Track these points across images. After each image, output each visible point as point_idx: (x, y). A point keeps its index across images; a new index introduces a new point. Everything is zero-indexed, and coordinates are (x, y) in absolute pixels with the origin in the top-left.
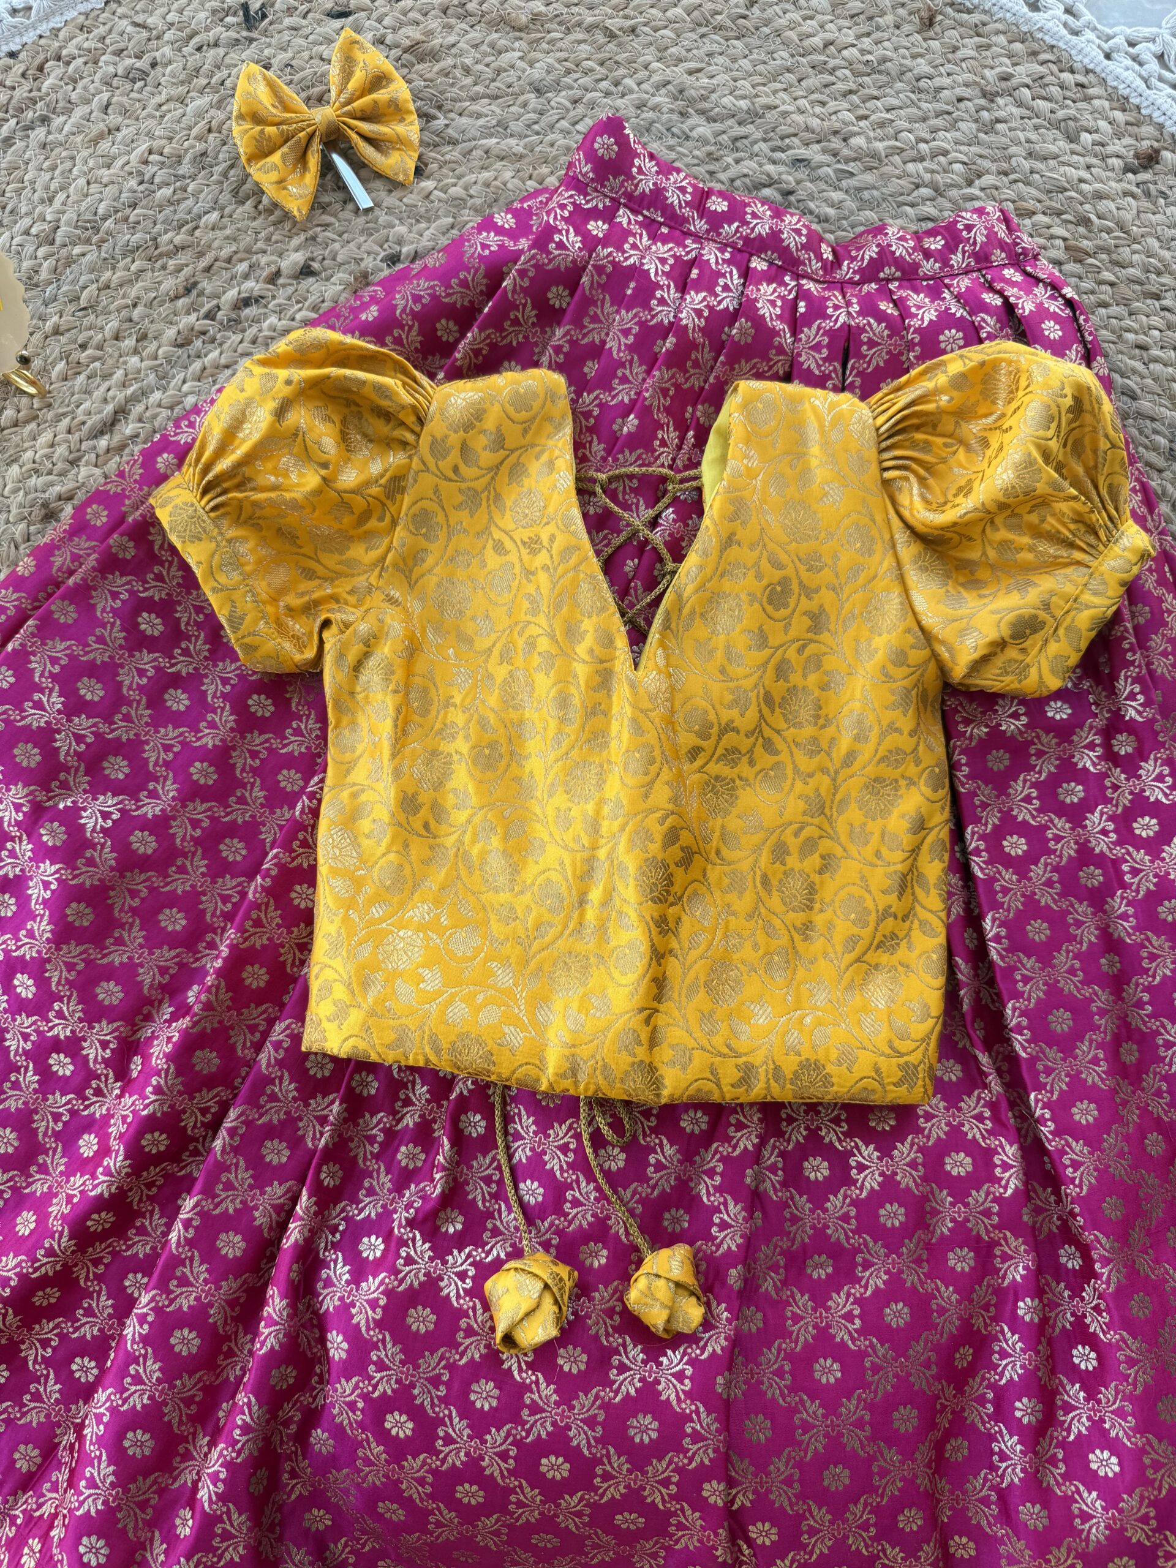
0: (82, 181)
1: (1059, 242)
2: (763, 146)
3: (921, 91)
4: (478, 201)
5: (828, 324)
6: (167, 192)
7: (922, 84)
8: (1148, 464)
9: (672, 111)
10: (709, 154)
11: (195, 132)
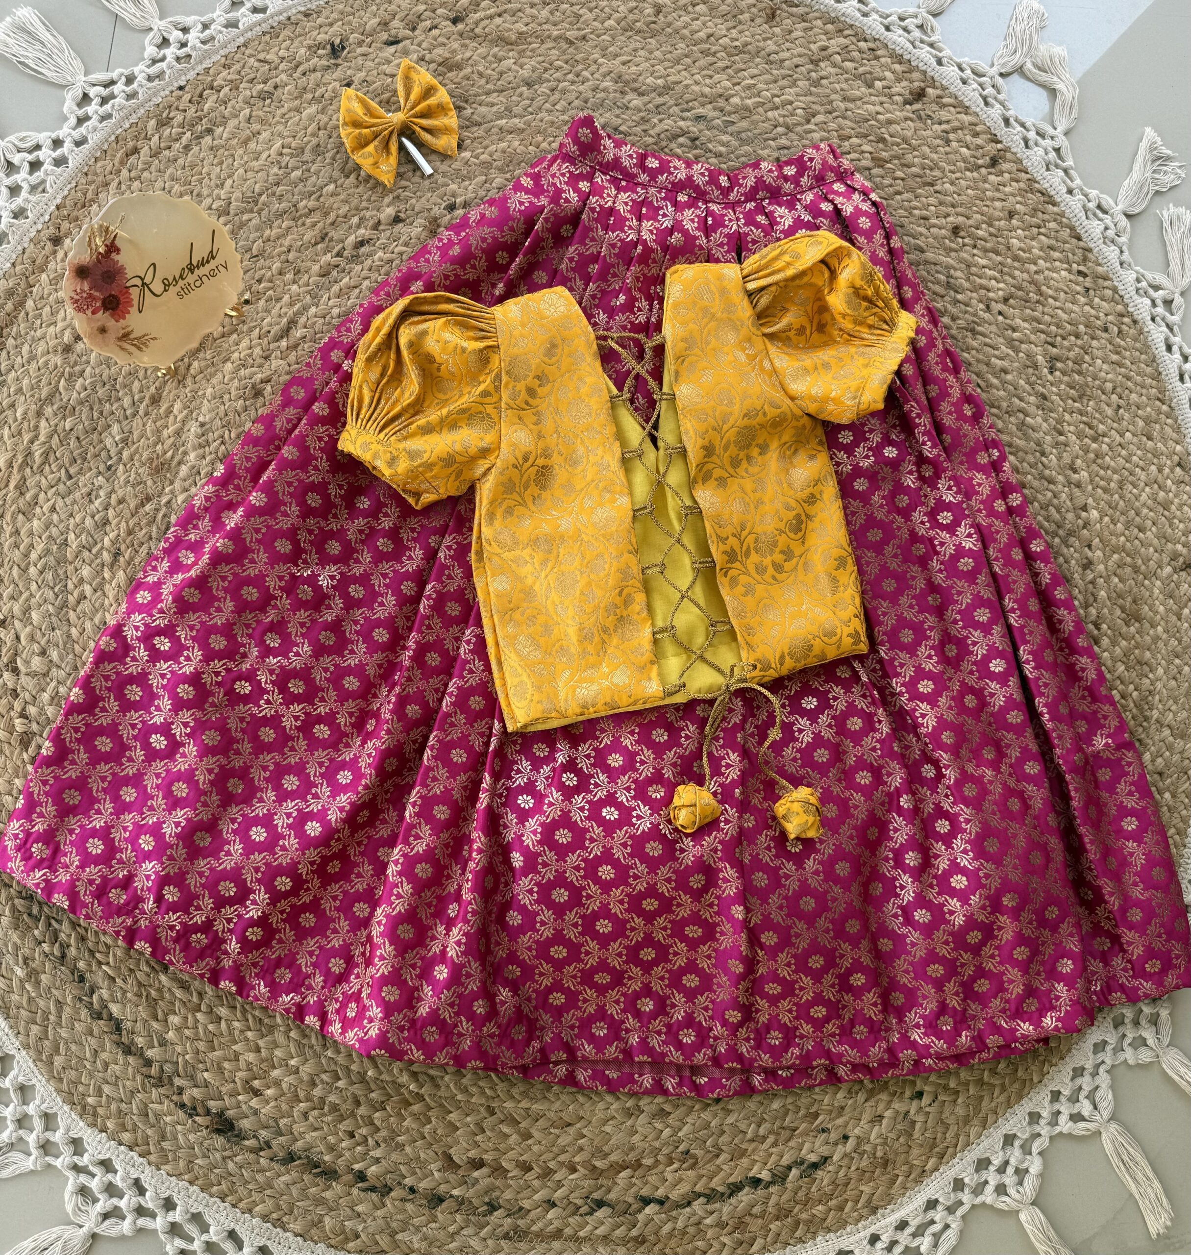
0: (241, 171)
1: (867, 155)
2: (675, 109)
3: (772, 63)
4: (499, 163)
6: (297, 173)
8: (934, 293)
9: (615, 91)
10: (642, 118)
11: (310, 130)
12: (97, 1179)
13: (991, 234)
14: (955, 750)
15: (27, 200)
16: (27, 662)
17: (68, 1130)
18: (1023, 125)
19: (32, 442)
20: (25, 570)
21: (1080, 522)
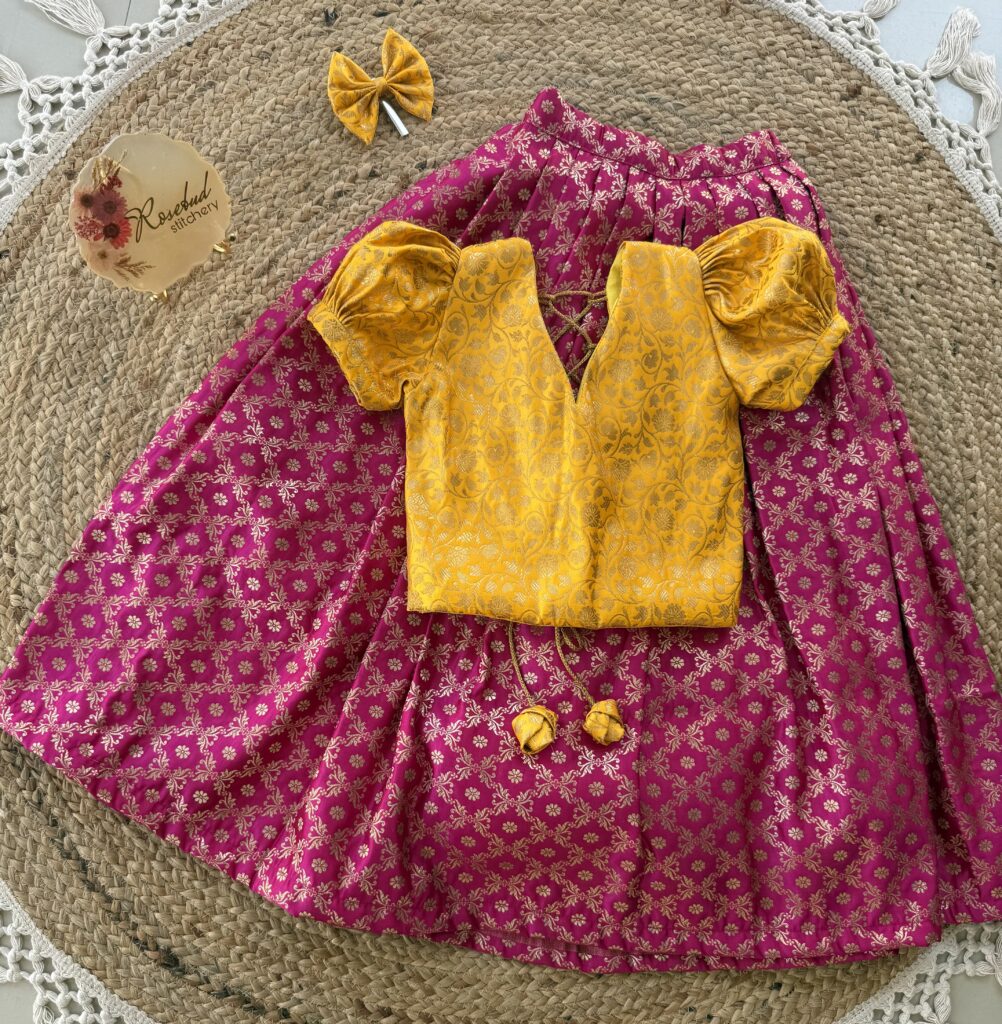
0: (238, 122)
1: (803, 144)
2: (632, 90)
3: (723, 54)
4: (468, 129)
5: (674, 206)
6: (287, 128)
7: (723, 49)
9: (578, 71)
10: (601, 97)
11: (301, 89)
12: (60, 996)
13: (910, 225)
14: (838, 690)
15: (47, 137)
16: (24, 546)
17: (39, 950)
18: (948, 126)
19: (39, 352)
20: (26, 465)
21: (968, 492)
